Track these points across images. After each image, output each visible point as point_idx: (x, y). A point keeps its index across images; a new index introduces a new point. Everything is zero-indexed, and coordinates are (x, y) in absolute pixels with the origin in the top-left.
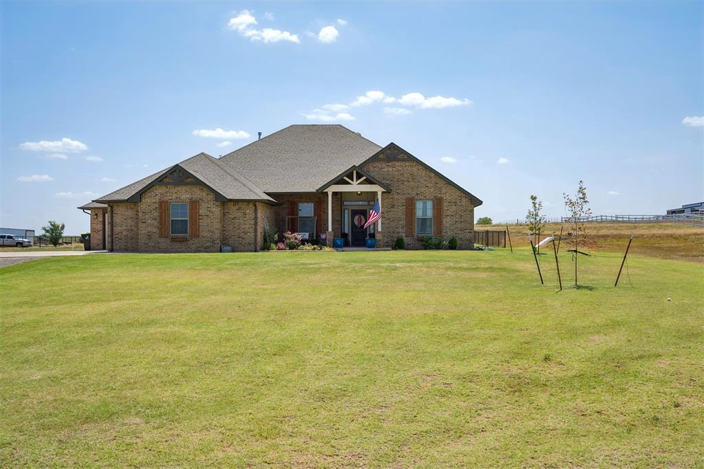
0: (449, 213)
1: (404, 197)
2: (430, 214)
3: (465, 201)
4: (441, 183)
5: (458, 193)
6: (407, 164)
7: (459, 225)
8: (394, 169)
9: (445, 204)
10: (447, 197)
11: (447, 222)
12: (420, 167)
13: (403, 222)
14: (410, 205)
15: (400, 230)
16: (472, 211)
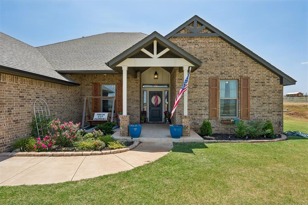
0: (255, 94)
1: (207, 76)
2: (233, 95)
3: (274, 81)
4: (248, 61)
5: (266, 72)
6: (210, 41)
7: (266, 107)
8: (197, 46)
9: (252, 84)
10: (253, 77)
11: (253, 104)
12: (225, 44)
13: (206, 104)
14: (214, 84)
15: (203, 112)
16: (281, 91)
